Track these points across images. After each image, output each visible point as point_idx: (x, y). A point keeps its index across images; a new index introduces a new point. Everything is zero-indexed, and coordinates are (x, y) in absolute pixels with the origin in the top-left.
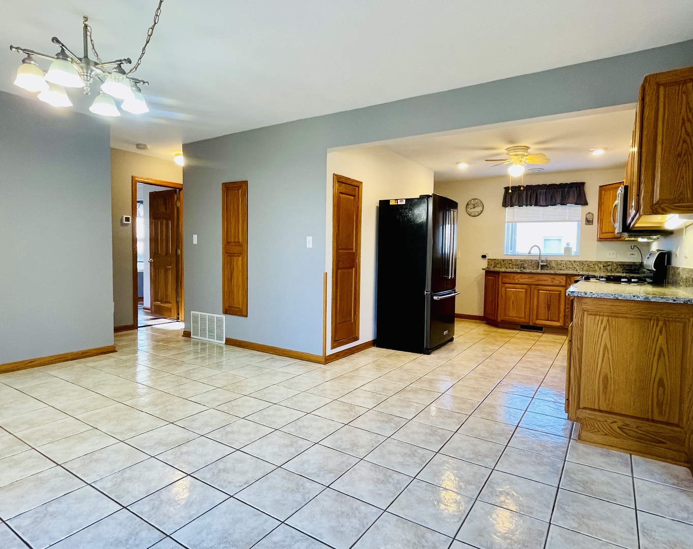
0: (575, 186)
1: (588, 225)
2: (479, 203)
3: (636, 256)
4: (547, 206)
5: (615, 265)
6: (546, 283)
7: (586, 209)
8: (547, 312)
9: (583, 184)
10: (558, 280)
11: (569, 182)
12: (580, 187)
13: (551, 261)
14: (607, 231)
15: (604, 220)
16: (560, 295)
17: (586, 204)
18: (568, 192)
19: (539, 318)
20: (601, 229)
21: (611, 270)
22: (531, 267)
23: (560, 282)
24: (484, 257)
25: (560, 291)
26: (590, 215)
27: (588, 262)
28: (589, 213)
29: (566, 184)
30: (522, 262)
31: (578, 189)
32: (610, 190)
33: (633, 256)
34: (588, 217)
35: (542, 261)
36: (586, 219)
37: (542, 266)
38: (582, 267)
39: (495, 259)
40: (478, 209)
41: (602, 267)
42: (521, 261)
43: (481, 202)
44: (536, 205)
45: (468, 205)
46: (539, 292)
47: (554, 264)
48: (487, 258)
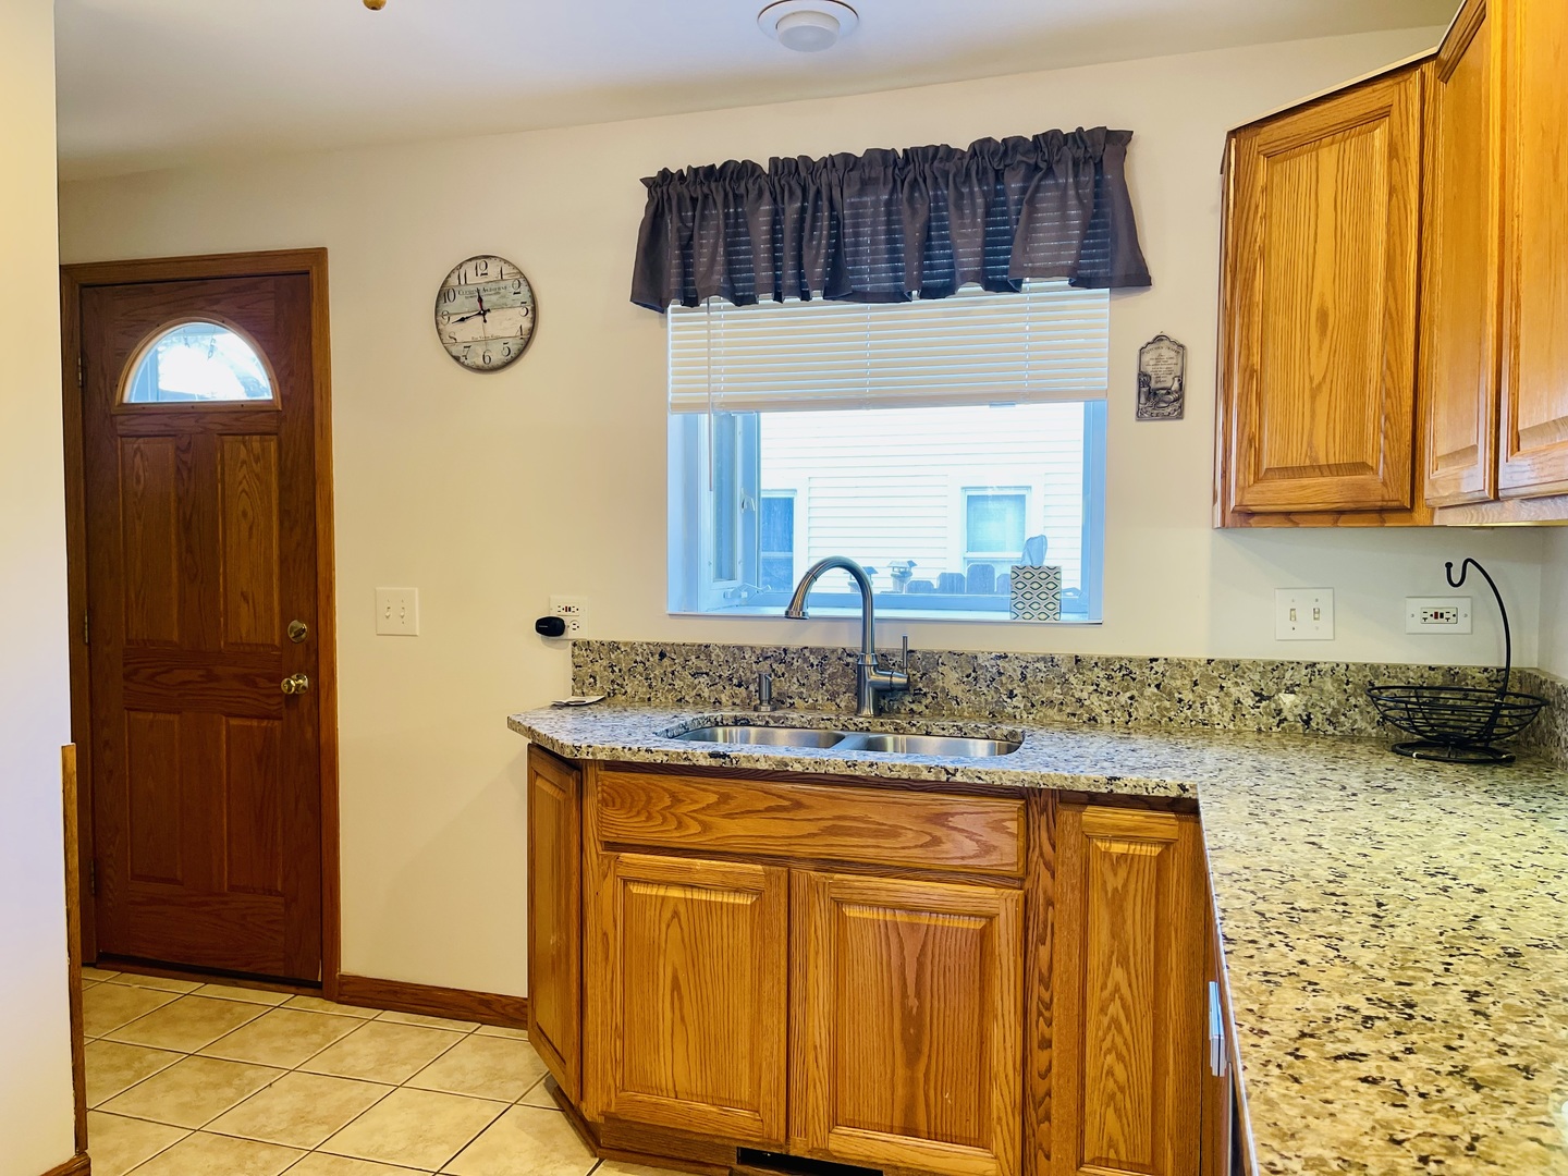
0: (1068, 153)
1: (1152, 417)
2: (510, 284)
3: (1463, 625)
4: (900, 296)
5: (1329, 686)
6: (887, 851)
7: (1143, 313)
8: (900, 1071)
9: (1118, 141)
10: (970, 836)
11: (1029, 127)
12: (1099, 166)
13: (933, 660)
14: (1296, 458)
15: (1273, 376)
16: (984, 936)
17: (1137, 277)
18: (1030, 200)
19: (848, 1110)
20: (1252, 443)
21: (1307, 722)
22: (821, 697)
23: (987, 849)
24: (551, 627)
25: (991, 918)
26: (1167, 353)
27: (1159, 667)
28: (1159, 339)
29: (1013, 145)
30: (765, 666)
31: (1087, 177)
32: (1311, 142)
33: (1439, 627)
34: (1149, 370)
35: (884, 660)
36: (1144, 379)
37: (884, 693)
38: (1123, 699)
39: (614, 646)
40: (507, 323)
41: (1249, 702)
42: (764, 656)
43: (522, 278)
44: (833, 292)
45: (444, 294)
46: (841, 920)
47: (953, 676)
48: (571, 634)
